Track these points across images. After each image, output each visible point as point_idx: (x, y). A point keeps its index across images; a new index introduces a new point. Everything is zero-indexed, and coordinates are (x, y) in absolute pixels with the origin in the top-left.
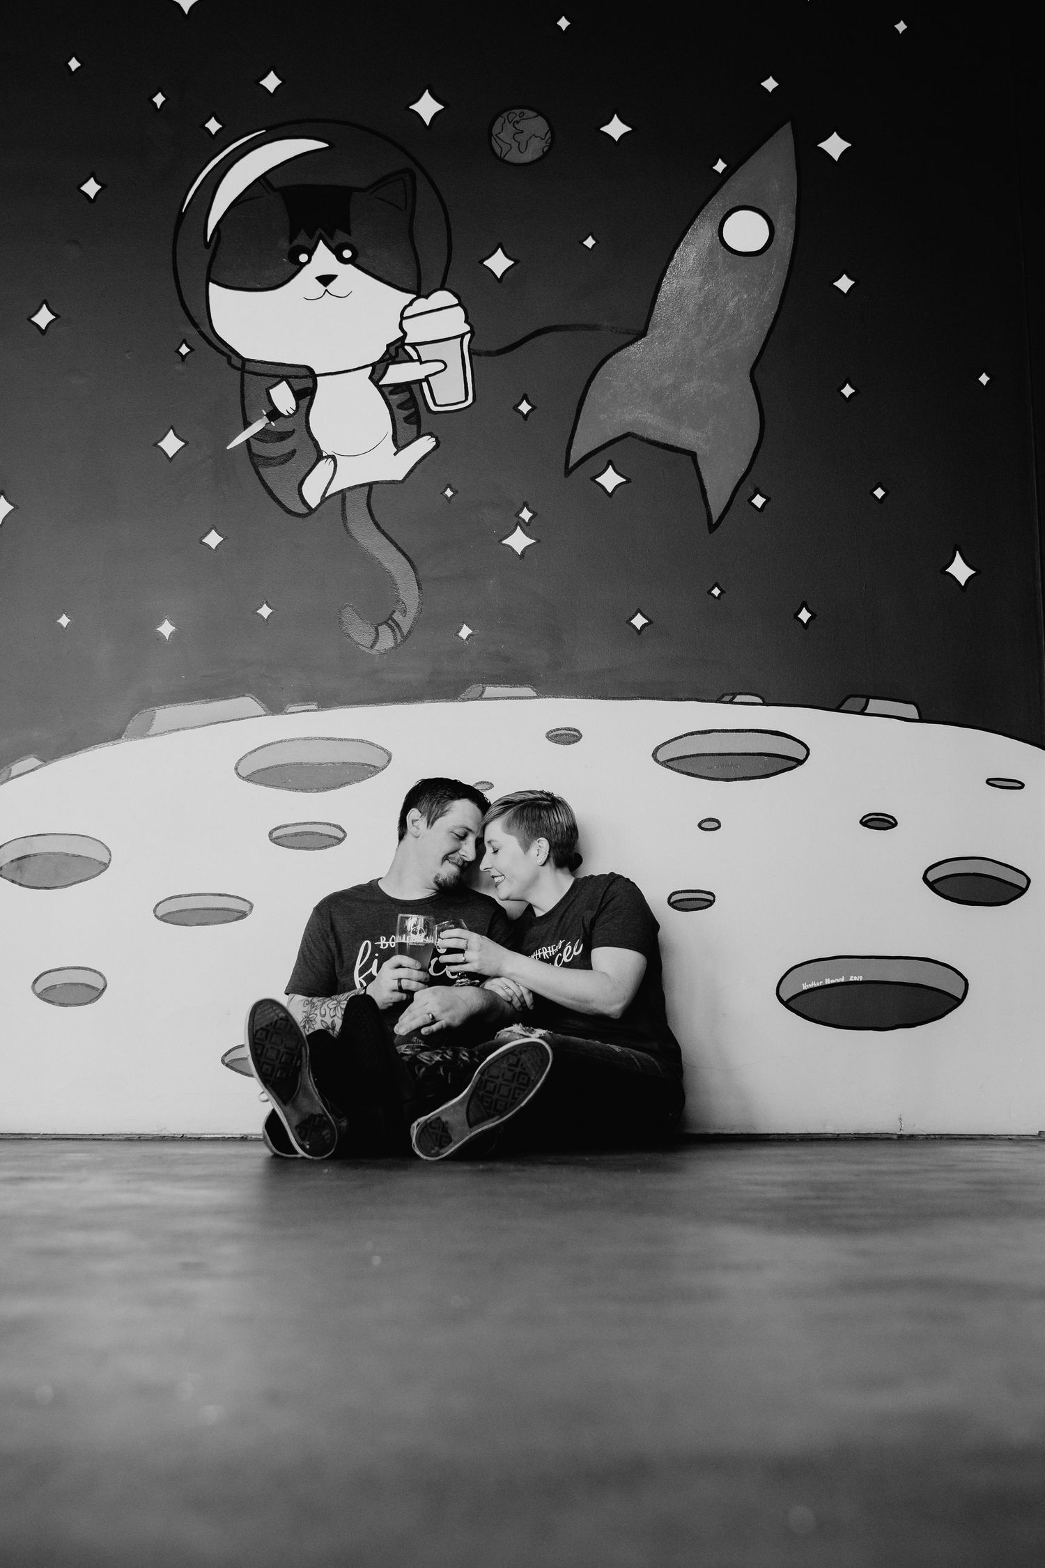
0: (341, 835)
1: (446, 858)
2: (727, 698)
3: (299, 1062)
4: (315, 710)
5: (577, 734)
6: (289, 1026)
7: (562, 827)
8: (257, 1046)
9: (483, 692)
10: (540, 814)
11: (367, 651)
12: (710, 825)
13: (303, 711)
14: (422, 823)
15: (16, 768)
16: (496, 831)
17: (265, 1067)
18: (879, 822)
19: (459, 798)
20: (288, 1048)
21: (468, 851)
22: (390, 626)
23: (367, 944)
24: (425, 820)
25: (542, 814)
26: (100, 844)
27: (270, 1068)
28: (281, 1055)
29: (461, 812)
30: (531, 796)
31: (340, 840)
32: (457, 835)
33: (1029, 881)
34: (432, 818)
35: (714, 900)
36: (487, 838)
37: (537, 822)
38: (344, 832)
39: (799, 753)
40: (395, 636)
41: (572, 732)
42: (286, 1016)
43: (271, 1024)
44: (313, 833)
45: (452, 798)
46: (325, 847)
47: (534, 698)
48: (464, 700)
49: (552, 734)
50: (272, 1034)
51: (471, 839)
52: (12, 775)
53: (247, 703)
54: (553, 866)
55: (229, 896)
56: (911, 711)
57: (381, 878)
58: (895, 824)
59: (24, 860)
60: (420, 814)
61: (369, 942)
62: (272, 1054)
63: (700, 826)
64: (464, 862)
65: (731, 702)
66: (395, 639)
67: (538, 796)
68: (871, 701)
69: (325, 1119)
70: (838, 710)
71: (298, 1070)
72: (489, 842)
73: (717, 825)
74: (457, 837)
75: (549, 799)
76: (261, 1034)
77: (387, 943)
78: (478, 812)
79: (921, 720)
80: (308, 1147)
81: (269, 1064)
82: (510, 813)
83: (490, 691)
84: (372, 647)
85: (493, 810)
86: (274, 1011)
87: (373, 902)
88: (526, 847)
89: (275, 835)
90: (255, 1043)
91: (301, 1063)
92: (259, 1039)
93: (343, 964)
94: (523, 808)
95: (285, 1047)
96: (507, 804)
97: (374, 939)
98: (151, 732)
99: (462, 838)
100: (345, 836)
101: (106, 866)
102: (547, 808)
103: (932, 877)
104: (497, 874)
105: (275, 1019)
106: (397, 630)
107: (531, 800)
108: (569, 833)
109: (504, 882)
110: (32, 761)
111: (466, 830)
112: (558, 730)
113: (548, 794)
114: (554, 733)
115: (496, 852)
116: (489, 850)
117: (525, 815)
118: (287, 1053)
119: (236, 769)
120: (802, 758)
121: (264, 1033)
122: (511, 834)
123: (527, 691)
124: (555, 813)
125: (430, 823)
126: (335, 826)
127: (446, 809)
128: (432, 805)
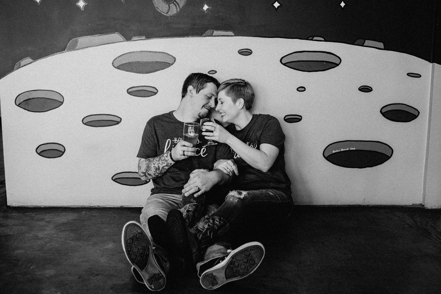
0: (156, 91)
1: (204, 106)
2: (310, 38)
3: (148, 252)
4: (145, 40)
5: (250, 51)
6: (143, 236)
7: (249, 94)
8: (128, 247)
9: (213, 33)
10: (241, 89)
11: (165, 14)
12: (301, 89)
13: (139, 40)
14: (194, 91)
15: (23, 62)
16: (222, 95)
17: (132, 256)
18: (365, 89)
19: (209, 82)
20: (143, 247)
21: (212, 103)
22: (175, 4)
23: (169, 141)
24: (195, 90)
25: (242, 89)
26: (59, 95)
27: (135, 256)
28: (139, 250)
29: (210, 87)
30: (237, 81)
31: (156, 93)
32: (208, 97)
33: (419, 113)
34: (198, 90)
35: (302, 119)
36: (219, 98)
37: (239, 92)
38: (157, 90)
39: (337, 61)
40: (177, 8)
41: (248, 51)
42: (141, 232)
43: (134, 236)
44: (144, 90)
45: (207, 82)
46: (150, 96)
47: (233, 36)
48: (205, 36)
49: (240, 51)
50: (135, 241)
51: (213, 98)
52: (21, 65)
53: (116, 36)
54: (245, 109)
55: (112, 115)
56: (381, 45)
57: (174, 111)
58: (372, 90)
59: (28, 101)
60: (193, 88)
61: (170, 140)
62: (136, 250)
63: (297, 89)
64: (211, 108)
65: (312, 40)
66: (177, 10)
67: (240, 81)
68: (366, 41)
69: (161, 275)
70: (353, 44)
71: (148, 255)
72: (220, 99)
73: (304, 89)
74: (208, 98)
75: (244, 82)
76: (130, 241)
77: (177, 141)
78: (216, 87)
79: (385, 49)
80: (153, 287)
81: (134, 255)
82: (228, 87)
83: (216, 33)
84: (167, 13)
85: (222, 87)
86: (135, 229)
87: (171, 122)
88: (235, 101)
89: (129, 91)
90: (127, 246)
91: (149, 253)
92: (129, 243)
93: (159, 148)
94: (233, 87)
95: (141, 246)
96: (227, 84)
97: (172, 139)
98: (77, 48)
99: (210, 98)
100: (158, 92)
101: (62, 103)
102: (243, 86)
103: (383, 111)
104: (222, 112)
105: (136, 233)
106: (177, 6)
107: (237, 83)
108: (252, 96)
109: (225, 115)
110: (29, 60)
111: (212, 95)
112: (243, 49)
113: (243, 81)
114: (242, 51)
115: (222, 103)
116: (219, 102)
117: (235, 89)
118: (142, 249)
119: (113, 64)
120: (338, 63)
121: (131, 241)
122: (229, 96)
123: (231, 33)
124: (246, 89)
125: (198, 92)
126: (153, 87)
127: (204, 86)
128: (198, 84)
